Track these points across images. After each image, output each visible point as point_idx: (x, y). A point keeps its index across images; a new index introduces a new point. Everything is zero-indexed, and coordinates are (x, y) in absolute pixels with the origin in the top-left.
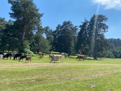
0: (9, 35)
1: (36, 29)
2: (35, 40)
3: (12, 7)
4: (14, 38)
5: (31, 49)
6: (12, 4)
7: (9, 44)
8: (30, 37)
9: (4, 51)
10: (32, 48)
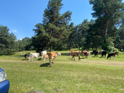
0: (93, 34)
1: (120, 23)
2: (119, 35)
3: (93, 7)
4: (97, 36)
5: (116, 46)
6: (93, 4)
8: (113, 33)
9: (89, 49)
10: (117, 45)
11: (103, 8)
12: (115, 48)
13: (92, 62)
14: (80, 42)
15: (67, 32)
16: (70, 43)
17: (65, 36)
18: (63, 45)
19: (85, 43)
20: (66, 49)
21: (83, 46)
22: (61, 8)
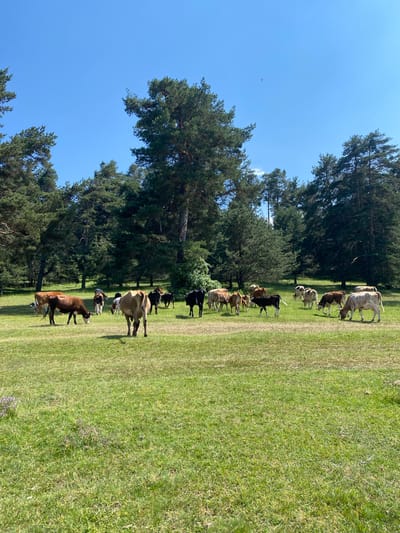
0: (138, 228)
1: (228, 193)
2: (227, 234)
3: (139, 124)
4: (154, 235)
5: (215, 271)
7: (137, 257)
8: (208, 226)
9: (124, 285)
10: (219, 269)
11: (172, 137)
12: (212, 278)
14: (88, 257)
15: (35, 216)
16: (43, 262)
17: (24, 233)
19: (108, 259)
21: (101, 272)
22: (7, 109)
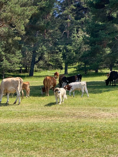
0: (110, 18)
7: (110, 46)
9: (99, 71)
13: (106, 114)
14: (69, 47)
15: (19, 9)
16: (34, 52)
17: (11, 25)
18: (8, 59)
19: (86, 48)
20: (20, 71)
21: (80, 60)
